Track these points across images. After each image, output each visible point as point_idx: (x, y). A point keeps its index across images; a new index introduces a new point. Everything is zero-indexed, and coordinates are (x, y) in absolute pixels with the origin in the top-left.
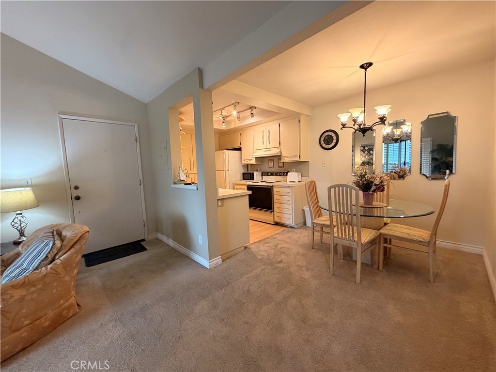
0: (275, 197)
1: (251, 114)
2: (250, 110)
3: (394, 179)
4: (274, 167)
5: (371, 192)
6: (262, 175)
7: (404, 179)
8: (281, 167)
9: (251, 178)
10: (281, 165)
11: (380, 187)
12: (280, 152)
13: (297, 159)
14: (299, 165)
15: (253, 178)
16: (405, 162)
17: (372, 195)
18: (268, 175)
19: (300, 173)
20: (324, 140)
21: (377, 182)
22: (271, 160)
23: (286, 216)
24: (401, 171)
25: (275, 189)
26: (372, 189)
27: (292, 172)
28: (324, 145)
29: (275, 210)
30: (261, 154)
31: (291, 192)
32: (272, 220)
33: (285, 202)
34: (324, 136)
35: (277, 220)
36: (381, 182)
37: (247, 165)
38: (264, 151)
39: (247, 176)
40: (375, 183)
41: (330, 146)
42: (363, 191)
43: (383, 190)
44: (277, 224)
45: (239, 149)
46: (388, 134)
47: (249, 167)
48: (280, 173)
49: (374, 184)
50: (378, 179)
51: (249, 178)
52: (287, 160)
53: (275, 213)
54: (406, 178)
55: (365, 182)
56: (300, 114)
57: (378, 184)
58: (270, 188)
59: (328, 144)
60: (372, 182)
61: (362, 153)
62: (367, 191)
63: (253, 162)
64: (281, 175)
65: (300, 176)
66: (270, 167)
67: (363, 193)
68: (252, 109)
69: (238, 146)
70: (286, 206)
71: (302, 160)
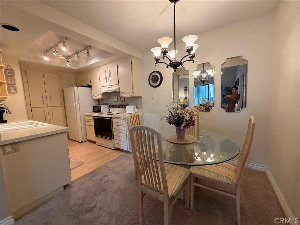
0: (114, 127)
1: (87, 53)
2: (86, 50)
3: (203, 111)
4: (117, 101)
5: (182, 128)
6: (109, 107)
7: (209, 111)
8: (122, 101)
9: (99, 109)
10: (123, 99)
11: (190, 123)
12: (118, 89)
13: (131, 95)
14: (134, 100)
15: (101, 110)
16: (208, 97)
17: (184, 130)
18: (113, 108)
19: (135, 106)
20: (152, 80)
21: (187, 117)
22: (115, 95)
23: (122, 143)
24: (207, 104)
25: (114, 120)
26: (183, 125)
27: (130, 105)
28: (152, 84)
29: (114, 138)
30: (106, 90)
31: (125, 123)
32: (113, 146)
33: (121, 131)
34: (151, 76)
35: (116, 146)
36: (191, 118)
37: (99, 99)
38: (108, 88)
39: (97, 109)
40: (185, 118)
41: (157, 84)
42: (176, 126)
43: (193, 125)
44: (117, 149)
45: (90, 86)
46: (198, 77)
47: (100, 100)
48: (121, 106)
49: (184, 120)
50: (188, 116)
51: (98, 110)
52: (124, 95)
53: (115, 140)
54: (211, 111)
55: (176, 118)
56: (131, 56)
57: (189, 120)
58: (110, 119)
59: (155, 83)
60: (183, 118)
61: (185, 91)
62: (179, 127)
63: (100, 97)
64: (122, 108)
65: (136, 108)
66: (115, 101)
67: (176, 128)
68: (87, 49)
69: (89, 84)
70: (122, 135)
71: (135, 95)
